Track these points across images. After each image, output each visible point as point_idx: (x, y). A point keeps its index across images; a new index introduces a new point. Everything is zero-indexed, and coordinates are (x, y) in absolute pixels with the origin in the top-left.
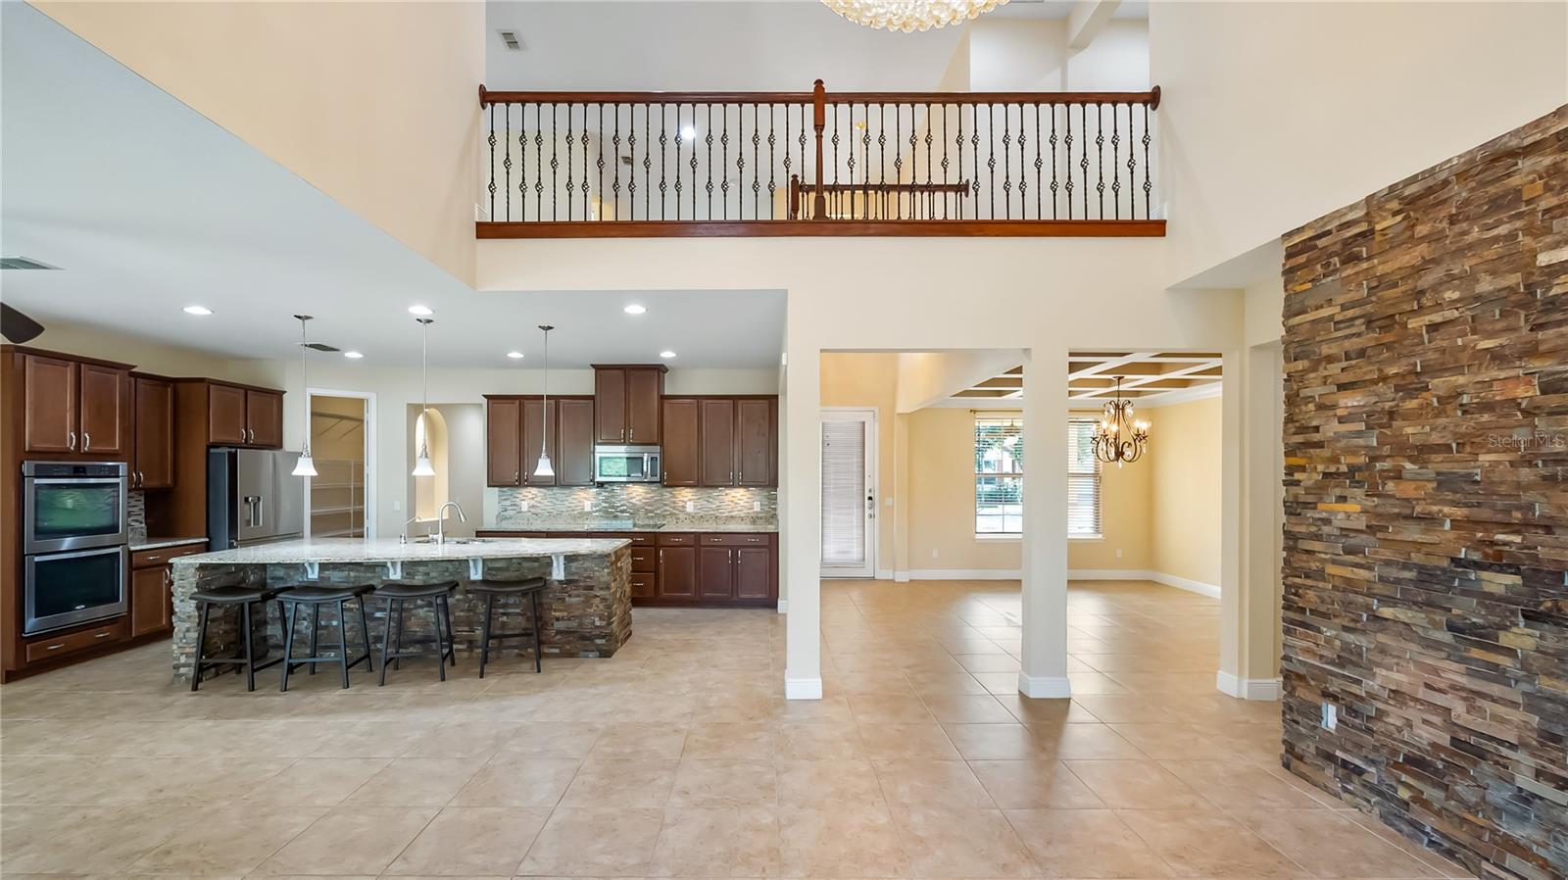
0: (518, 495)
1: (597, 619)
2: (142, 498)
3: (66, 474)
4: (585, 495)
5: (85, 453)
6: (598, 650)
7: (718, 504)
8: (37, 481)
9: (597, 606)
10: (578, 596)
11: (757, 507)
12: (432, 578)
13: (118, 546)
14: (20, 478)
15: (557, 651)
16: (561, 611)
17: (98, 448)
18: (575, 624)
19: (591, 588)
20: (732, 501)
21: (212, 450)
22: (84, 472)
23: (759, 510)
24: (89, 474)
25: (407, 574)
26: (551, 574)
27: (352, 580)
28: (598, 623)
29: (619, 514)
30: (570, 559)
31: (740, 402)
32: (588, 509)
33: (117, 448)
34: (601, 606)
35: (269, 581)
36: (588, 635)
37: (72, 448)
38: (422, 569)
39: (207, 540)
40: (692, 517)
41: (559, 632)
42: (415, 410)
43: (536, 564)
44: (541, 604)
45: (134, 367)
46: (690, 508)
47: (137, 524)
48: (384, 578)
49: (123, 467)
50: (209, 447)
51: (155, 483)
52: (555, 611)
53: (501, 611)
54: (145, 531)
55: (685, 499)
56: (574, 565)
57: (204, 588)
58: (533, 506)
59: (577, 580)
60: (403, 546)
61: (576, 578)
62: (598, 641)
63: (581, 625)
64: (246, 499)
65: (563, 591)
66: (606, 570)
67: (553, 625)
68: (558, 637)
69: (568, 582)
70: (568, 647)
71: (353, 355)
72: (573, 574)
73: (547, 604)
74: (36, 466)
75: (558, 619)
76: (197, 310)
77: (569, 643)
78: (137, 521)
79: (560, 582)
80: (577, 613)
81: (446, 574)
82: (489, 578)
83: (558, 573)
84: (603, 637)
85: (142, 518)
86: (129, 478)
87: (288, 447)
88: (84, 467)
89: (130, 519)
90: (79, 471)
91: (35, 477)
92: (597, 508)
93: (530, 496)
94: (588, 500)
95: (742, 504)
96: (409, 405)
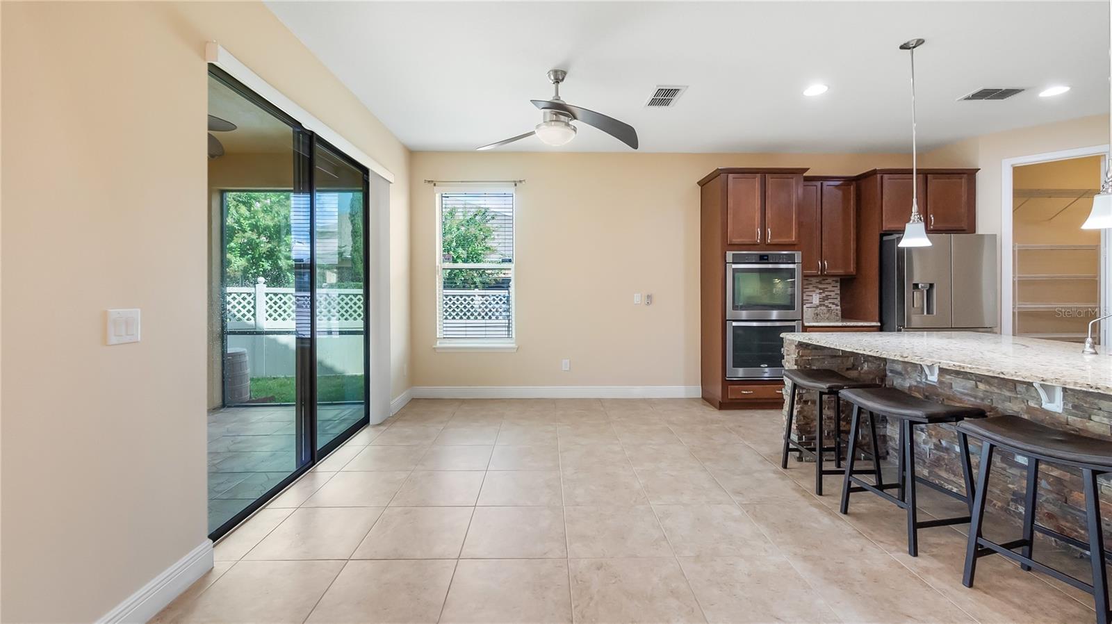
2: (838, 284)
3: (754, 261)
5: (769, 245)
8: (734, 266)
13: (794, 320)
14: (725, 263)
17: (776, 241)
21: (885, 238)
22: (767, 259)
24: (771, 261)
25: (1074, 407)
27: (981, 394)
33: (794, 239)
35: (889, 374)
37: (758, 241)
39: (879, 324)
45: (806, 170)
47: (833, 307)
48: (1032, 404)
49: (798, 256)
50: (882, 235)
51: (840, 272)
54: (839, 313)
64: (916, 286)
71: (1054, 91)
74: (733, 254)
78: (833, 304)
85: (838, 301)
86: (805, 264)
87: (982, 228)
88: (767, 256)
89: (826, 303)
90: (763, 259)
91: (734, 263)
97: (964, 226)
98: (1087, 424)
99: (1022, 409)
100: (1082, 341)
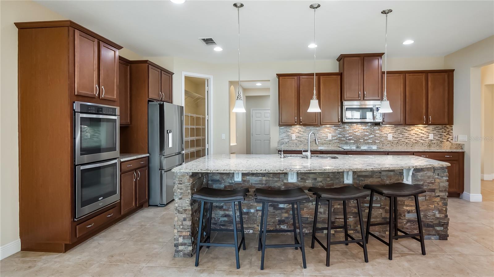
0: (290, 131)
1: (437, 213)
3: (94, 112)
4: (328, 131)
5: (103, 99)
7: (406, 135)
8: (81, 115)
11: (431, 137)
12: (318, 182)
13: (115, 159)
14: (74, 113)
16: (412, 206)
17: (107, 97)
19: (433, 190)
20: (416, 134)
21: (150, 103)
22: (102, 111)
23: (432, 139)
24: (104, 113)
25: (302, 179)
26: (402, 181)
27: (264, 182)
28: (438, 215)
29: (348, 141)
30: (417, 170)
31: (430, 74)
32: (330, 138)
33: (115, 97)
34: (440, 204)
36: (432, 224)
37: (97, 95)
38: (312, 176)
39: (148, 155)
40: (391, 143)
41: (410, 221)
46: (390, 137)
48: (285, 181)
49: (118, 110)
50: (149, 101)
52: (407, 206)
55: (387, 132)
56: (420, 174)
57: (195, 189)
58: (298, 137)
59: (423, 185)
60: (282, 159)
61: (422, 183)
62: (438, 228)
64: (167, 131)
67: (405, 216)
68: (409, 224)
72: (419, 180)
73: (400, 200)
75: (408, 212)
81: (328, 179)
82: (358, 183)
83: (408, 180)
88: (102, 108)
90: (99, 110)
92: (335, 138)
93: (297, 131)
94: (330, 133)
95: (422, 135)
96: (229, 81)
98: (305, 184)
99: (282, 184)
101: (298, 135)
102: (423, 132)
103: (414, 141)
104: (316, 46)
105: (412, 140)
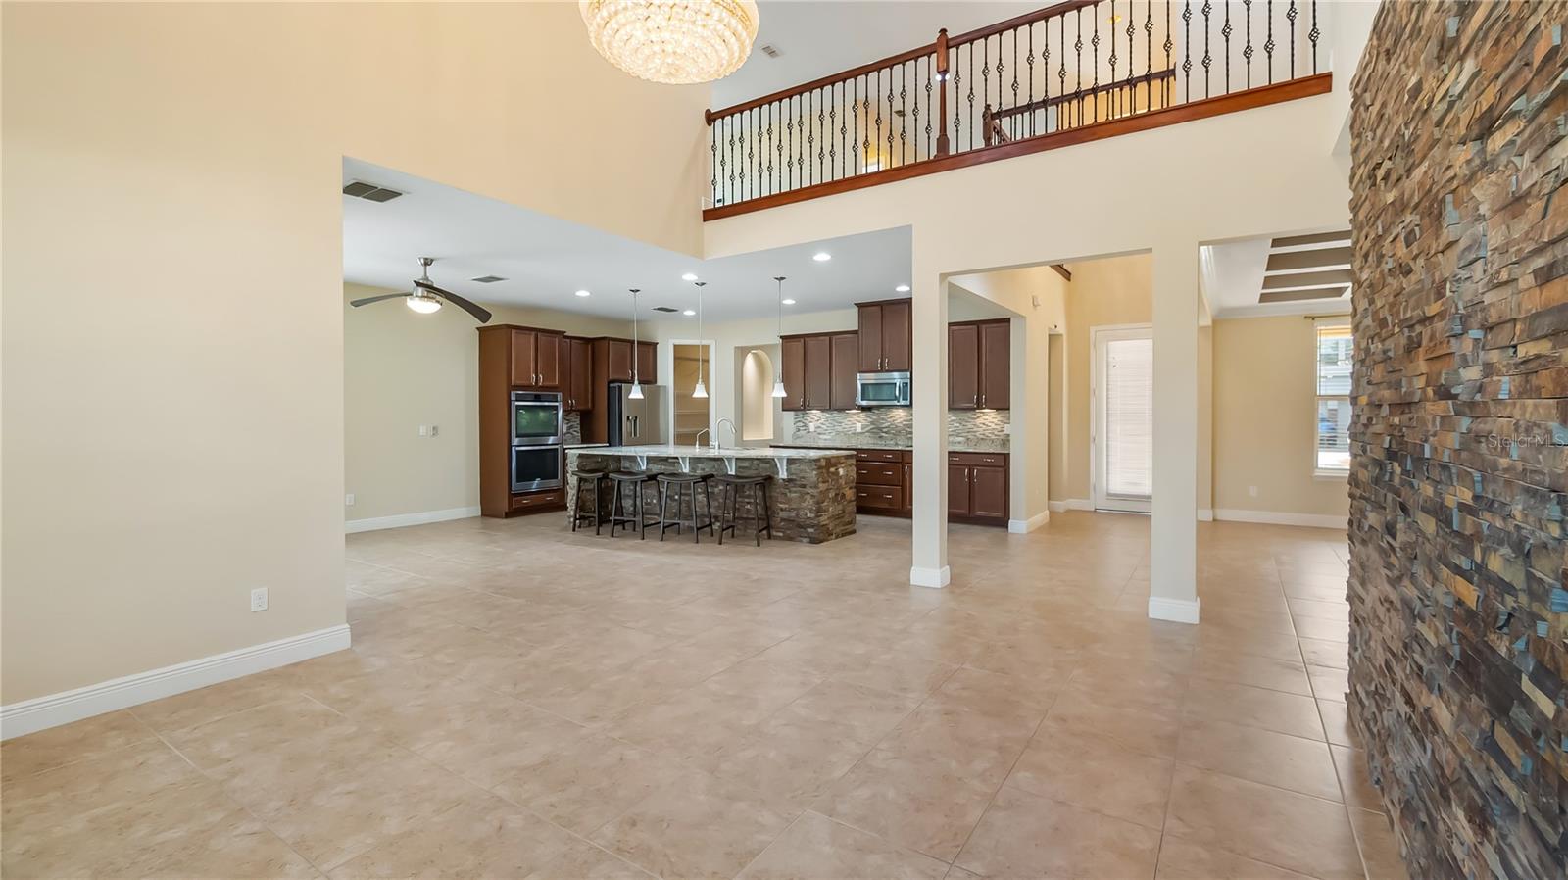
0: (805, 418)
1: (809, 512)
2: (579, 417)
3: (530, 399)
5: (540, 387)
6: (809, 537)
7: (970, 427)
8: (517, 403)
9: (809, 502)
10: (795, 492)
12: (706, 471)
13: (557, 444)
14: (510, 401)
15: (781, 534)
16: (784, 503)
17: (547, 384)
18: (793, 515)
19: (804, 486)
21: (611, 385)
22: (540, 398)
24: (542, 400)
25: (692, 468)
26: (778, 474)
27: (663, 471)
28: (809, 515)
29: (884, 435)
30: (791, 461)
31: (984, 326)
32: (859, 430)
33: (557, 383)
34: (811, 502)
36: (802, 524)
37: (534, 384)
38: (701, 465)
39: (608, 444)
41: (783, 520)
42: (742, 352)
43: (768, 465)
44: (771, 497)
45: (565, 332)
47: (576, 434)
48: (680, 469)
49: (560, 396)
50: (609, 383)
51: (581, 407)
52: (780, 503)
53: (746, 500)
54: (580, 438)
56: (792, 469)
57: (581, 469)
58: (818, 428)
59: (795, 480)
61: (794, 477)
62: (810, 530)
63: (797, 515)
64: (628, 418)
65: (786, 487)
66: (815, 473)
67: (778, 514)
68: (782, 524)
69: (789, 481)
70: (789, 532)
71: (689, 313)
72: (792, 474)
73: (774, 497)
74: (517, 394)
75: (782, 509)
76: (583, 293)
77: (788, 529)
78: (576, 431)
79: (784, 480)
80: (794, 506)
81: (713, 469)
82: (739, 474)
83: (783, 475)
84: (813, 527)
85: (578, 429)
86: (565, 403)
87: (659, 383)
88: (539, 395)
89: (571, 431)
90: (537, 398)
91: (517, 400)
92: (867, 429)
93: (816, 419)
94: (860, 422)
95: (993, 426)
96: (736, 348)
97: (651, 378)
100: (695, 445)
101: (818, 424)
102: (995, 421)
103: (982, 436)
104: (794, 302)
105: (977, 434)
